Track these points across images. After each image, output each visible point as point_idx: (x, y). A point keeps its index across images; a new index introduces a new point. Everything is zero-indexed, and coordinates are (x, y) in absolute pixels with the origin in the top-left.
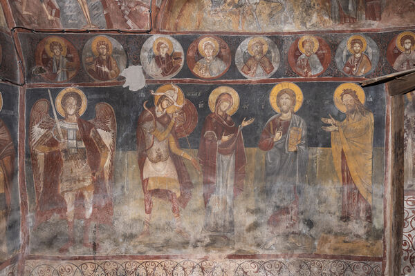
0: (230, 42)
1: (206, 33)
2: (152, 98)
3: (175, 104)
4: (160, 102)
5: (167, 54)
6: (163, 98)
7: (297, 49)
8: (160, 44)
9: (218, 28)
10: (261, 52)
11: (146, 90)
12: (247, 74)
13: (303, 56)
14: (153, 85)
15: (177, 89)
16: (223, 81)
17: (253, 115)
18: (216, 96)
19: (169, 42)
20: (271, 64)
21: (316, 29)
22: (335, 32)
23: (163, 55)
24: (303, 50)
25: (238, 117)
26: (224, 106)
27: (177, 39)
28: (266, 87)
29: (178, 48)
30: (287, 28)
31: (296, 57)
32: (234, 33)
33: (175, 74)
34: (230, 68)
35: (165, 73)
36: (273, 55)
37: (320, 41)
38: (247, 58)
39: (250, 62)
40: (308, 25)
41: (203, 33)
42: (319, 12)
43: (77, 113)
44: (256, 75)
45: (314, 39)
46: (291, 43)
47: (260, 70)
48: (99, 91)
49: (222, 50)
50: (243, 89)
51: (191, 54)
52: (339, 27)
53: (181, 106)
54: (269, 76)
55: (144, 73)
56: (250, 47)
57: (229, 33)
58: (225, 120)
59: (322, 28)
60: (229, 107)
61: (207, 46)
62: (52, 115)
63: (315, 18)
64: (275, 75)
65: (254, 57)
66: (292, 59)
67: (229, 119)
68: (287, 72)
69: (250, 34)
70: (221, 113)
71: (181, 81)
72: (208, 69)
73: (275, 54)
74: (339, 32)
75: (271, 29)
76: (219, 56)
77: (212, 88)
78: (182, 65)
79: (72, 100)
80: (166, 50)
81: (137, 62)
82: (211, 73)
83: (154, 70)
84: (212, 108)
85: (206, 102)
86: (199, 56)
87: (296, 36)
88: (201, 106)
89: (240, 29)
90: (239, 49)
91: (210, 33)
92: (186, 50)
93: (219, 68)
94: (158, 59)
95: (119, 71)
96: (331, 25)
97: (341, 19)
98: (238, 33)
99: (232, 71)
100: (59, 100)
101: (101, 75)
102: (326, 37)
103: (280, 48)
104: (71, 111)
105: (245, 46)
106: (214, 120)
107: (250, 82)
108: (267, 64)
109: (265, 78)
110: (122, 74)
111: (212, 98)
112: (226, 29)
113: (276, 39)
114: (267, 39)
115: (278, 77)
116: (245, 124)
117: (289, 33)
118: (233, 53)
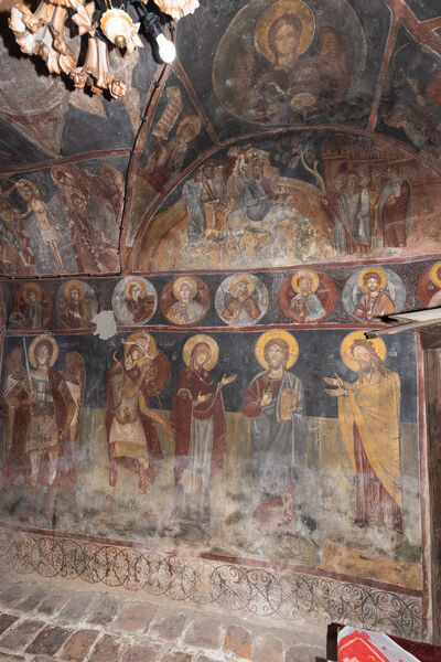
0: (209, 281)
1: (182, 272)
2: (122, 347)
3: (146, 355)
4: (130, 352)
5: (139, 298)
6: (133, 347)
7: (291, 288)
8: (132, 287)
9: (195, 266)
10: (245, 293)
11: (117, 338)
12: (229, 319)
13: (298, 297)
14: (124, 333)
15: (149, 337)
16: (200, 328)
17: (234, 372)
18: (192, 347)
19: (142, 284)
20: (257, 307)
21: (316, 262)
22: (340, 264)
23: (136, 299)
24: (298, 289)
25: (217, 373)
26: (201, 358)
27: (151, 280)
28: (250, 336)
29: (151, 290)
30: (277, 263)
31: (289, 298)
32: (214, 271)
33: (147, 320)
34: (208, 312)
35: (137, 319)
36: (260, 295)
37: (320, 277)
38: (229, 299)
39: (232, 305)
40: (305, 257)
41: (179, 272)
42: (318, 240)
43: (47, 363)
44: (239, 321)
45: (312, 275)
46: (283, 280)
47: (244, 315)
48: (71, 339)
49: (201, 291)
50: (223, 338)
51: (164, 297)
52: (346, 258)
53: (153, 358)
54: (256, 322)
55: (116, 319)
56: (233, 287)
57: (209, 271)
58: (202, 376)
59: (323, 260)
60: (207, 360)
61: (183, 287)
62: (24, 365)
63: (313, 248)
64: (262, 321)
65: (237, 299)
66: (284, 302)
67: (206, 374)
68: (277, 318)
69: (232, 272)
70: (197, 368)
71: (154, 328)
72: (184, 314)
73: (263, 295)
74: (347, 264)
75: (258, 265)
76: (197, 299)
77: (187, 337)
78: (155, 309)
79: (44, 350)
80: (138, 292)
81: (109, 307)
82: (187, 320)
83: (126, 316)
84: (187, 360)
85: (180, 354)
86: (174, 299)
87: (289, 272)
88: (174, 358)
89: (221, 266)
90: (219, 289)
91: (186, 272)
92: (159, 293)
93: (196, 312)
94: (130, 303)
95: (91, 318)
96: (334, 256)
97: (350, 247)
98: (218, 271)
99: (211, 317)
100: (32, 349)
101: (73, 322)
102: (329, 272)
103: (269, 287)
104: (42, 361)
105: (227, 285)
106: (189, 376)
107: (232, 329)
108: (253, 307)
109: (250, 324)
110: (93, 321)
111: (188, 348)
112: (204, 266)
113: (265, 277)
114: (253, 277)
115: (266, 323)
116: (225, 381)
117: (280, 268)
118: (212, 294)
